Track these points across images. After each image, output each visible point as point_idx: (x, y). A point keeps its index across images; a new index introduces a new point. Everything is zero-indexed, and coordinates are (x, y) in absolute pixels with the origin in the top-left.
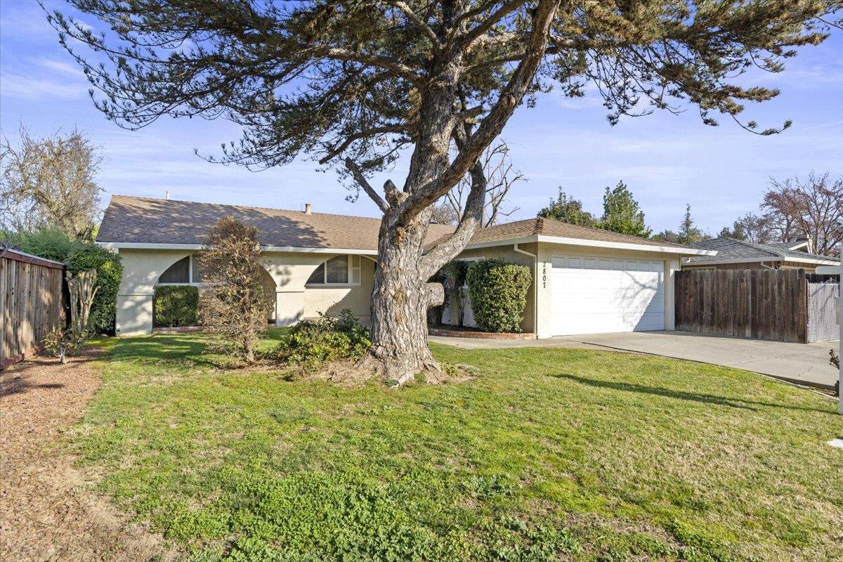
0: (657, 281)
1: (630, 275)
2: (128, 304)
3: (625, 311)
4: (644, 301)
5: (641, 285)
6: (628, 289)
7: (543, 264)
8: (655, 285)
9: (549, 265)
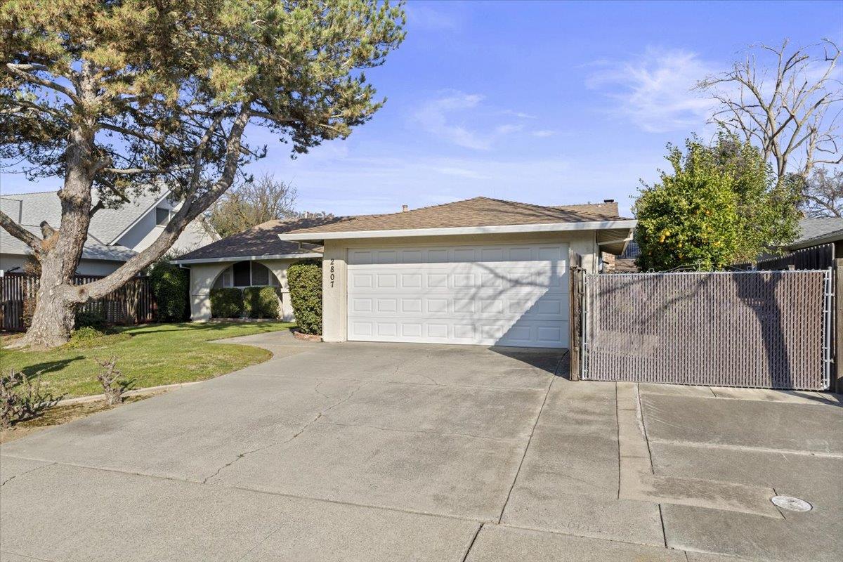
0: (549, 274)
1: (486, 268)
2: (197, 301)
3: (476, 317)
4: (518, 303)
5: (510, 281)
6: (483, 286)
7: (330, 261)
8: (544, 279)
9: (340, 263)
